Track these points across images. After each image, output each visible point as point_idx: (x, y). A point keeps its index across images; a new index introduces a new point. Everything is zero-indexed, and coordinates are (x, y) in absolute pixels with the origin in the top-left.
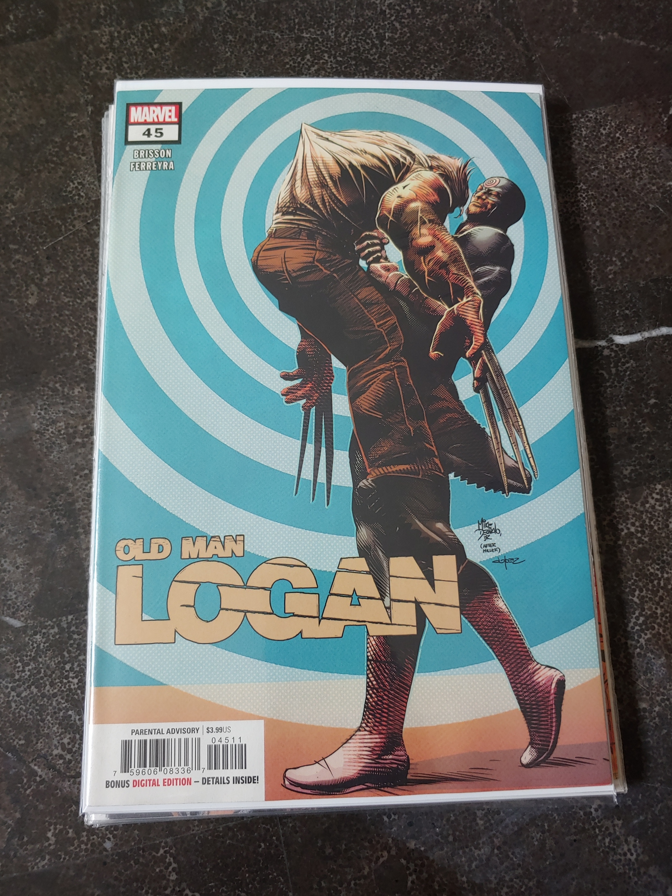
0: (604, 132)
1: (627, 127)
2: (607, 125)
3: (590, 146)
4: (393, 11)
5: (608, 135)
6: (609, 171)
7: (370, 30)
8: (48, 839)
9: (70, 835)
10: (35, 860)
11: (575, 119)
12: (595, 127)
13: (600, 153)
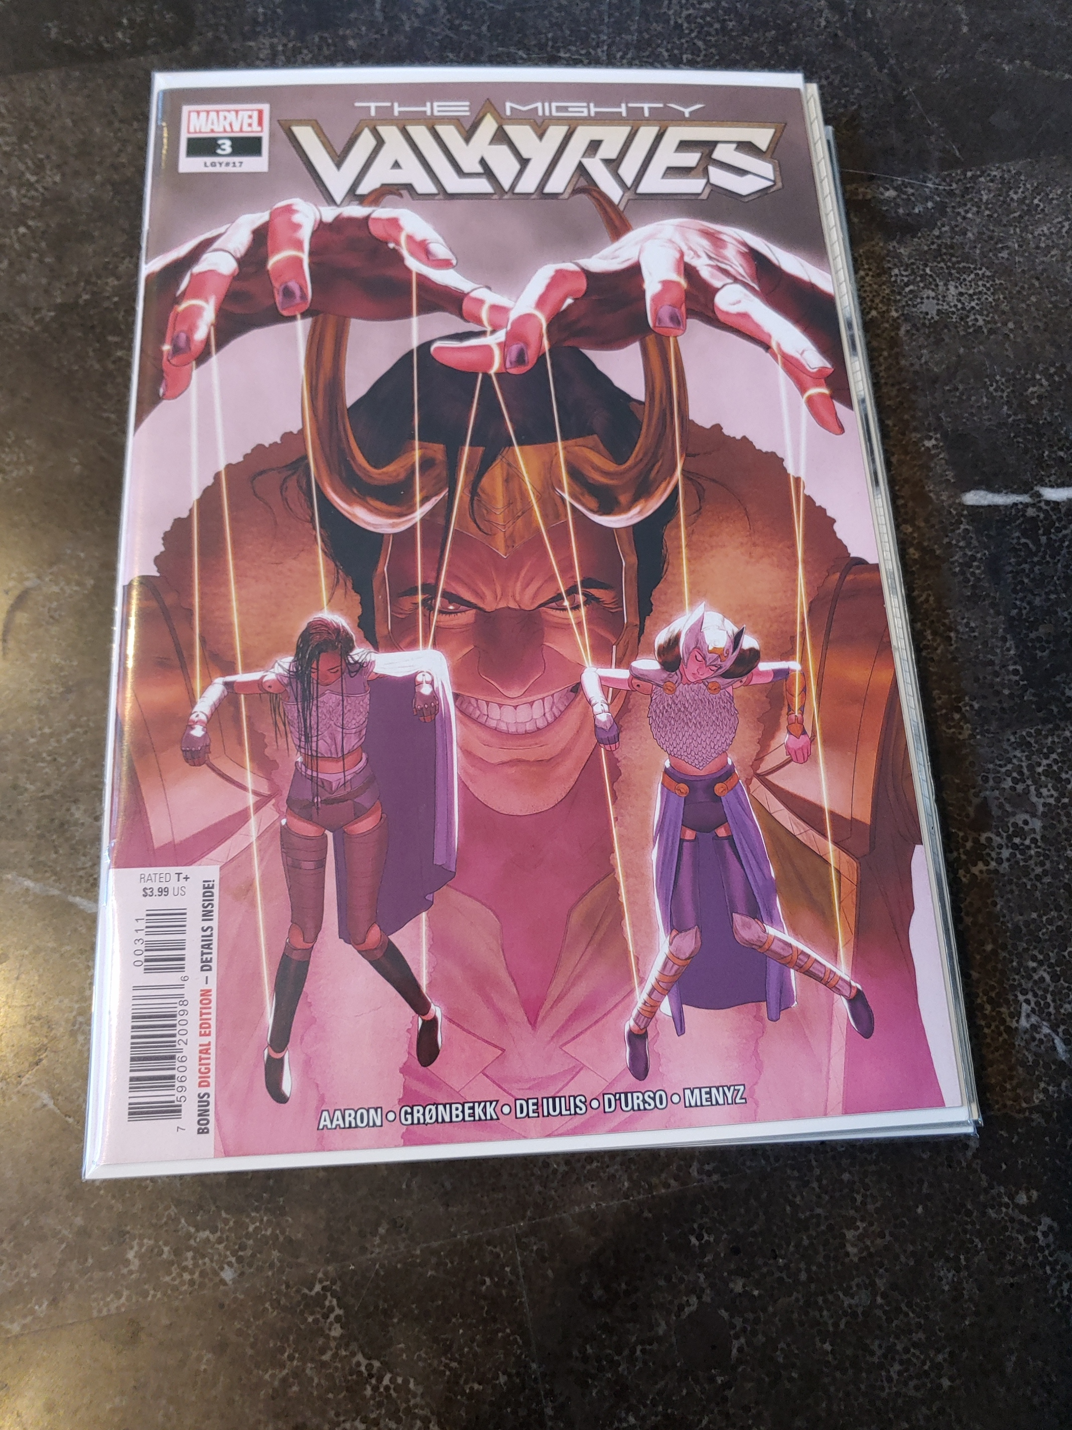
0: (1015, 197)
1: (1051, 192)
2: (1020, 188)
3: (995, 215)
4: (693, 25)
5: (1022, 201)
6: (1025, 251)
7: (659, 49)
8: (127, 1262)
9: (165, 1256)
10: (103, 1299)
11: (971, 178)
12: (1000, 190)
13: (1011, 226)
